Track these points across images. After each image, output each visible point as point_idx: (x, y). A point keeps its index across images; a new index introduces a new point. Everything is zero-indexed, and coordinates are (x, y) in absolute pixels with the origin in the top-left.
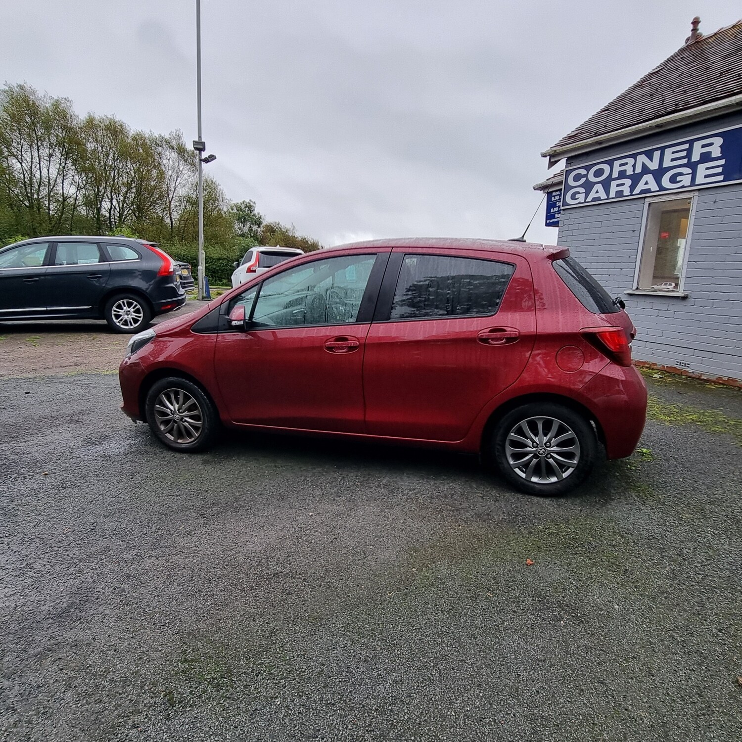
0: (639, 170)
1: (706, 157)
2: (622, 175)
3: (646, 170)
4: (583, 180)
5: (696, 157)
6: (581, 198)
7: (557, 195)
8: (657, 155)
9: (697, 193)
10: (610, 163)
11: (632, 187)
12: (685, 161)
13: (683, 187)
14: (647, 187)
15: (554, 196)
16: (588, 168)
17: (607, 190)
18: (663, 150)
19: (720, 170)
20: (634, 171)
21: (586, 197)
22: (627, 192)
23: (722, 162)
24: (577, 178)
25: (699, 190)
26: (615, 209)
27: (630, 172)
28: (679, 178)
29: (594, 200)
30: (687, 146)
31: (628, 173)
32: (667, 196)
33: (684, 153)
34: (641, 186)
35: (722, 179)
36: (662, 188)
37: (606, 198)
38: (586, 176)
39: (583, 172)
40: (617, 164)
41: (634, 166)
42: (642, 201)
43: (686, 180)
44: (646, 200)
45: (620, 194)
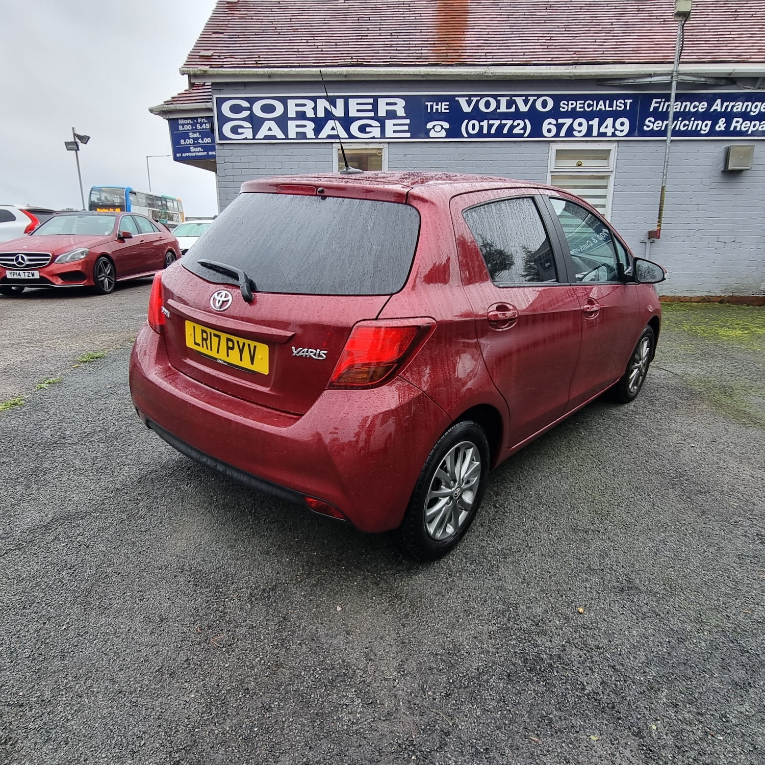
0: (321, 114)
1: (392, 115)
2: (301, 116)
3: (329, 115)
4: (246, 114)
5: (382, 113)
6: (248, 133)
7: (187, 124)
8: (340, 103)
9: (386, 145)
10: (284, 101)
11: (317, 131)
12: (372, 114)
13: (374, 138)
14: (334, 133)
15: (183, 125)
16: (252, 101)
17: (284, 130)
18: (346, 99)
19: (406, 128)
20: (315, 113)
21: (255, 134)
22: (310, 134)
23: (408, 121)
24: (236, 109)
25: (389, 143)
26: (296, 150)
27: (310, 114)
28: (368, 129)
29: (266, 137)
30: (371, 100)
31: (308, 116)
32: (358, 145)
33: (370, 107)
34: (326, 131)
35: (409, 136)
36: (351, 136)
37: (284, 137)
38: (250, 109)
39: (245, 104)
40: (291, 103)
41: (315, 109)
42: (330, 146)
43: (376, 132)
44: (334, 145)
45: (302, 135)
